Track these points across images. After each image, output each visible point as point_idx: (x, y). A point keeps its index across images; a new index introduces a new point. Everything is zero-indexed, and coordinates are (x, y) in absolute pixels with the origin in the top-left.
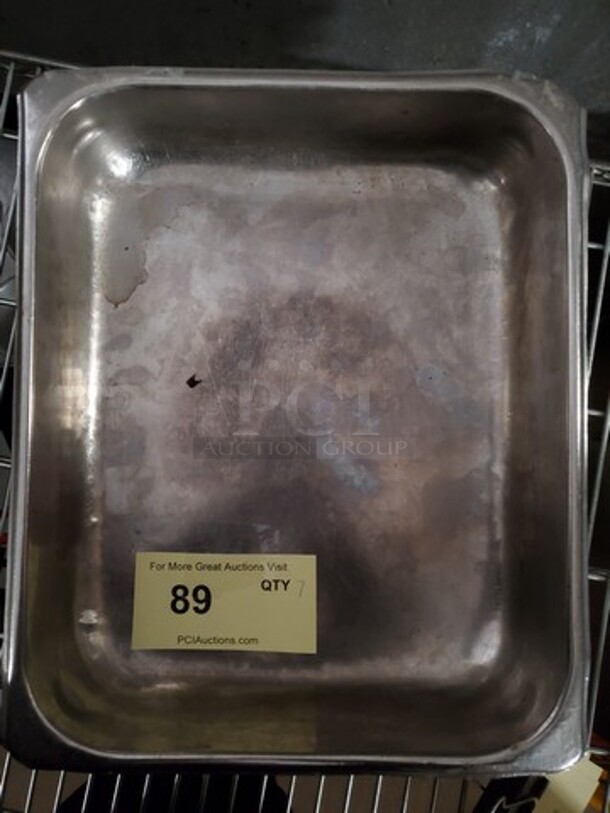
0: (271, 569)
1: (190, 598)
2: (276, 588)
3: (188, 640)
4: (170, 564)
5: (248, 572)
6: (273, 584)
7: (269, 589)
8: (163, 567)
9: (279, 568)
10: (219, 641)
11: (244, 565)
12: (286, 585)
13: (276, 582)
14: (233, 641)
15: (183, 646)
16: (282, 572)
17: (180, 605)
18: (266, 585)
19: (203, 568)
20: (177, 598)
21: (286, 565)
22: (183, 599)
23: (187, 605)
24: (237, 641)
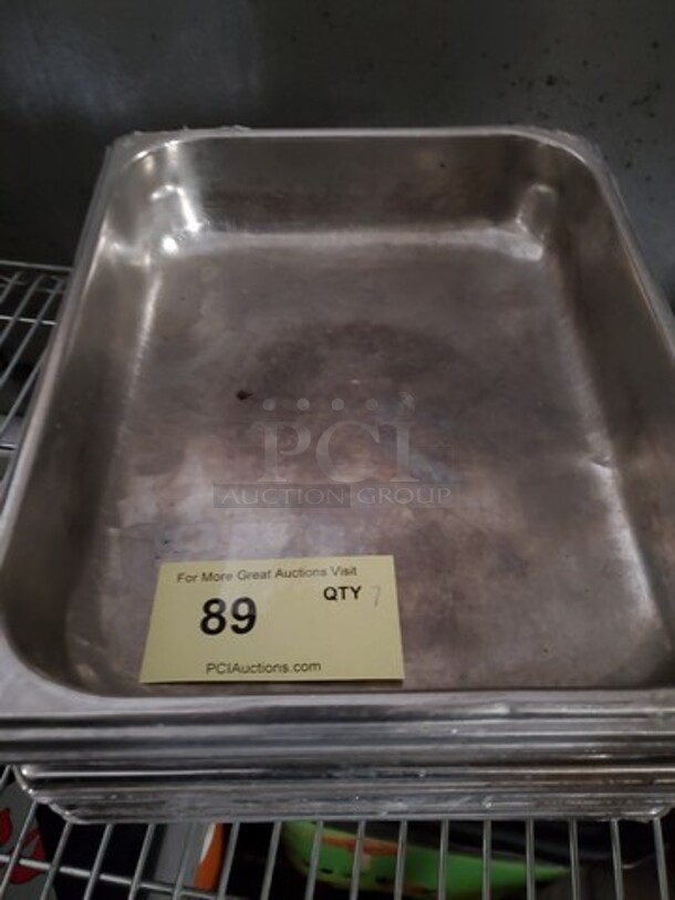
0: (336, 574)
1: (227, 614)
2: (344, 597)
3: (222, 668)
4: (204, 575)
5: (306, 578)
6: (339, 591)
7: (333, 598)
8: (194, 578)
9: (346, 572)
10: (265, 669)
11: (301, 571)
12: (356, 592)
13: (343, 588)
14: (285, 668)
15: (214, 676)
16: (351, 577)
17: (213, 624)
18: (330, 593)
19: (246, 577)
20: (211, 615)
21: (355, 569)
22: (218, 615)
23: (223, 623)
24: (291, 668)
